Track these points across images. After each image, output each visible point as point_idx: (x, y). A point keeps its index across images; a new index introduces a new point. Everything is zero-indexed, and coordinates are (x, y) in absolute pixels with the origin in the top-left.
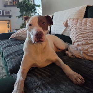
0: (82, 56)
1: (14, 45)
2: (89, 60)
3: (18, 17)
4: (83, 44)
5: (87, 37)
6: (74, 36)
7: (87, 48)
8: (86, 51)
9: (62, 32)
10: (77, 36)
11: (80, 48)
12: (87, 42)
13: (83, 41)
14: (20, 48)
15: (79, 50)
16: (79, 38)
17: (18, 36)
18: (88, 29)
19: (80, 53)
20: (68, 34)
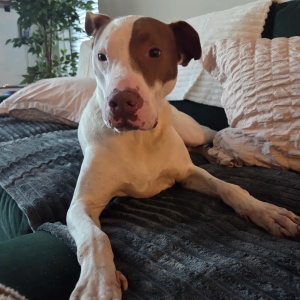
0: (267, 160)
1: (15, 138)
2: (290, 170)
3: (11, 44)
4: (271, 122)
5: (290, 96)
6: (239, 98)
7: (286, 133)
8: (284, 144)
9: (187, 90)
10: (253, 96)
11: (261, 133)
12: (289, 114)
13: (275, 111)
14: (42, 145)
15: (256, 142)
16: (259, 104)
17: (22, 106)
18: (292, 70)
19: (260, 150)
20: (205, 98)
